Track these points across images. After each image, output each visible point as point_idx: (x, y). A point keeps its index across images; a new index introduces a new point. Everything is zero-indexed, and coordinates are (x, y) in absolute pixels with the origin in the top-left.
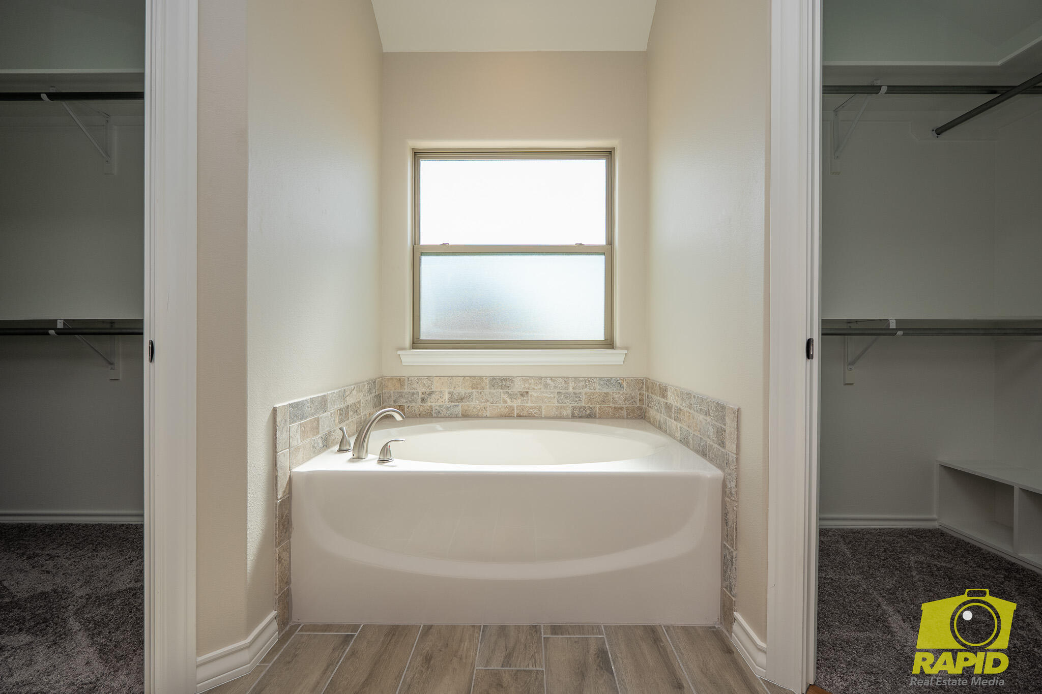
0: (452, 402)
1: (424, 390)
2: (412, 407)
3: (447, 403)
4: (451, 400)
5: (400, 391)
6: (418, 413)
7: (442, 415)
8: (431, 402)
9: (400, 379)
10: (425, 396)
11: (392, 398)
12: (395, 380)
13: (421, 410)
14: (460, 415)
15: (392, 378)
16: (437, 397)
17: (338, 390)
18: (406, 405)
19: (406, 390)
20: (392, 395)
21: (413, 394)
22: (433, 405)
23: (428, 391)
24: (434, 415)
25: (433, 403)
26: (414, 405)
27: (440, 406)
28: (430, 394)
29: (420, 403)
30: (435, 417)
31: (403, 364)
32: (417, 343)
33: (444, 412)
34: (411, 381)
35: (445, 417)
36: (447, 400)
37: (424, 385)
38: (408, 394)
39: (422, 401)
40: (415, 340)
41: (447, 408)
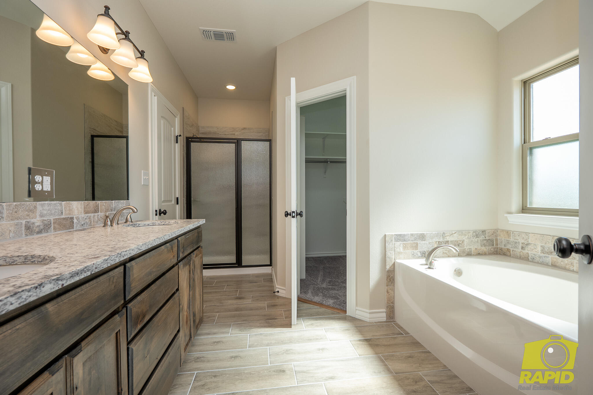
0: (543, 253)
1: (523, 241)
2: (515, 251)
3: (539, 253)
4: (543, 251)
5: (507, 239)
6: (519, 256)
7: (536, 261)
8: (528, 250)
9: (508, 232)
10: (524, 246)
11: (503, 243)
12: (505, 232)
13: (521, 254)
14: (550, 264)
15: (503, 231)
16: (532, 248)
17: (437, 232)
18: (511, 249)
19: (512, 239)
20: (503, 241)
21: (516, 243)
22: (530, 252)
23: (526, 242)
24: (530, 260)
25: (530, 251)
26: (516, 250)
27: (534, 254)
28: (528, 244)
29: (520, 250)
30: (531, 261)
31: (509, 223)
32: (524, 209)
33: (537, 259)
34: (515, 234)
35: (538, 263)
36: (540, 251)
37: (523, 238)
38: (513, 242)
39: (522, 248)
40: (524, 207)
41: (540, 257)
